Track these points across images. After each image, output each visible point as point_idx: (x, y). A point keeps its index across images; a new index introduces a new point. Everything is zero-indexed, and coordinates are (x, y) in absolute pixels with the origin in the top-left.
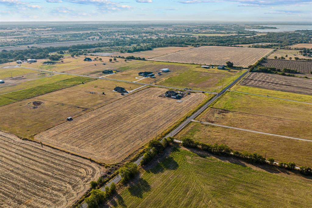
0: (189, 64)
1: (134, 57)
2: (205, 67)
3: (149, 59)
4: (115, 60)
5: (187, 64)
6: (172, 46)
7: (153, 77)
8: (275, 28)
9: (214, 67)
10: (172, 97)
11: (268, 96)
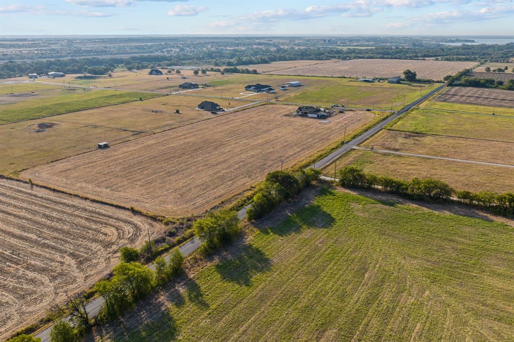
0: (335, 77)
1: (238, 68)
2: (365, 81)
3: (264, 72)
4: (204, 73)
5: (332, 77)
7: (271, 92)
8: (473, 41)
9: (381, 80)
10: (310, 115)
11: (494, 114)
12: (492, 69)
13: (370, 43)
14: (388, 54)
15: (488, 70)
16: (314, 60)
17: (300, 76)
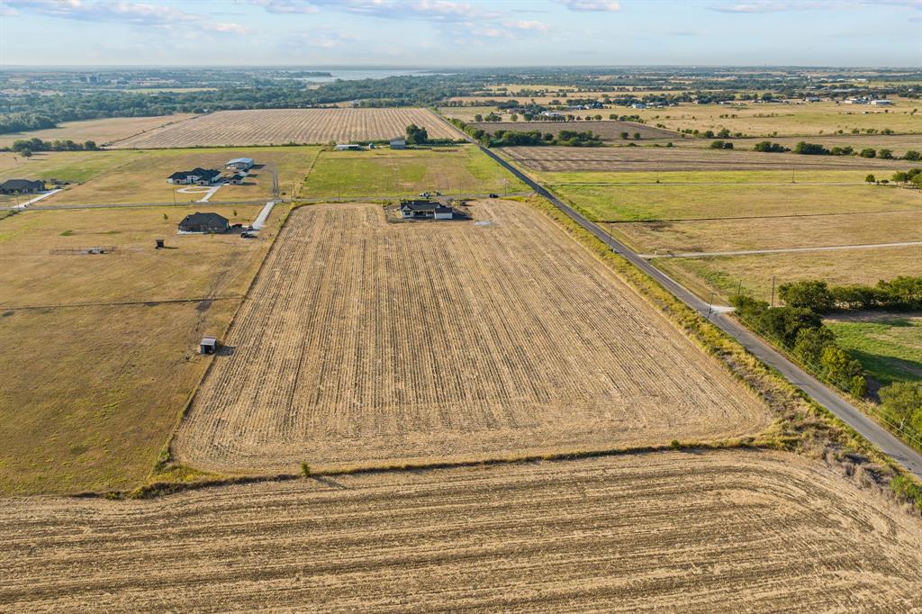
0: (278, 146)
1: (44, 141)
3: (104, 145)
7: (216, 178)
9: (376, 146)
10: (438, 216)
11: (658, 182)
12: (484, 116)
13: (168, 82)
14: (256, 100)
15: (479, 118)
16: (137, 116)
17: (202, 147)
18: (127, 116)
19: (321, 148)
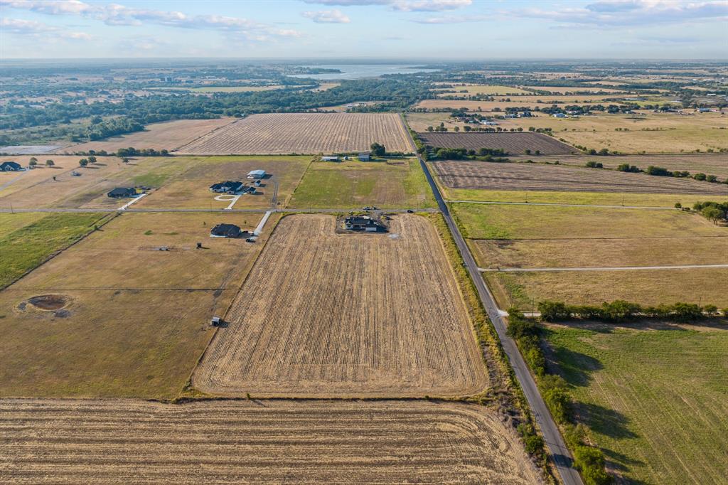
0: (284, 155)
1: (136, 148)
2: (332, 160)
3: (173, 151)
4: (93, 160)
5: (281, 155)
6: (179, 119)
7: (239, 188)
8: (338, 71)
9: (349, 158)
10: (367, 229)
11: (527, 202)
13: (221, 80)
14: (279, 103)
18: (190, 119)
19: (312, 158)
